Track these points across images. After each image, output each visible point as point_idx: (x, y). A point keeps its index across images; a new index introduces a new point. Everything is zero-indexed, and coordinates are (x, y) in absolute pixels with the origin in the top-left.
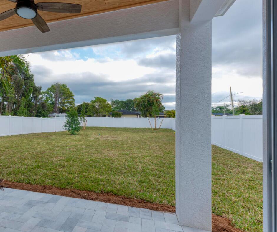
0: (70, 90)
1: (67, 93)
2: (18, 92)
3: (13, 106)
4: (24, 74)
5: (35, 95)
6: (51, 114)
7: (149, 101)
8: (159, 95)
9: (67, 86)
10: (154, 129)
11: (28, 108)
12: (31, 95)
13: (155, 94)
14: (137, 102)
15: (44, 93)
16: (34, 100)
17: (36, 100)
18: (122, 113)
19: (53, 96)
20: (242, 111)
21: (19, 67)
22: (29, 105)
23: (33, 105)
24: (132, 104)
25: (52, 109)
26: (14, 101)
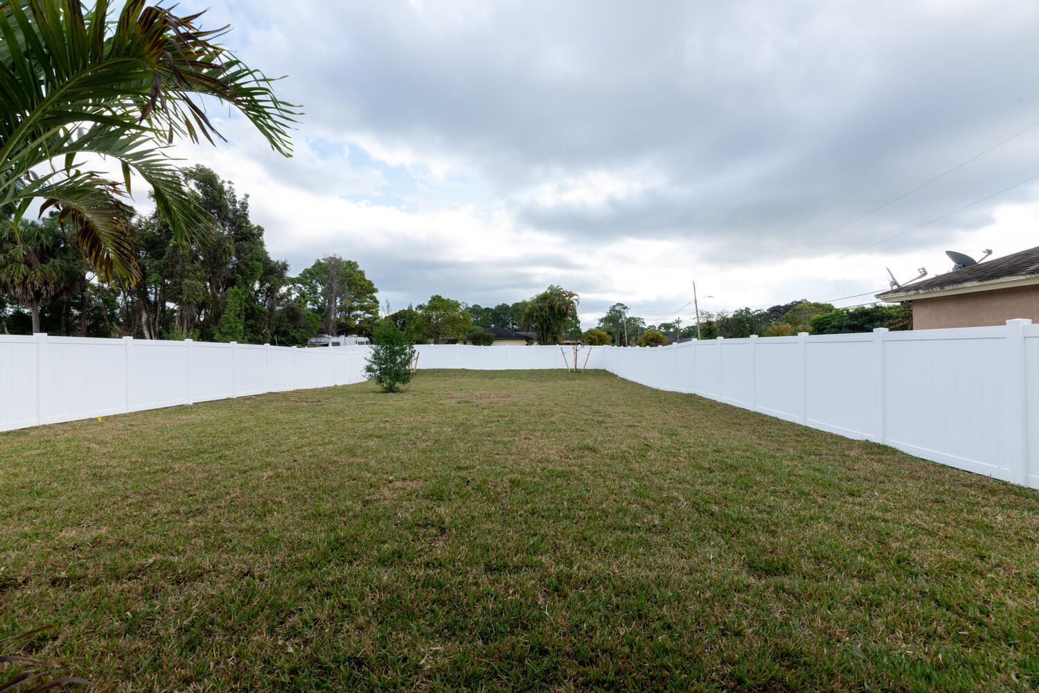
0: (367, 277)
1: (359, 283)
2: (214, 273)
3: (199, 314)
4: (233, 223)
5: (267, 285)
6: (317, 336)
7: (552, 308)
8: (571, 295)
9: (357, 266)
10: (572, 371)
11: (246, 320)
12: (257, 286)
13: (563, 293)
14: (527, 311)
15: (293, 281)
16: (266, 300)
17: (272, 298)
18: (495, 335)
19: (320, 290)
20: (708, 332)
21: (218, 202)
22: (249, 311)
23: (264, 313)
24: (509, 314)
25: (320, 325)
26: (200, 299)
